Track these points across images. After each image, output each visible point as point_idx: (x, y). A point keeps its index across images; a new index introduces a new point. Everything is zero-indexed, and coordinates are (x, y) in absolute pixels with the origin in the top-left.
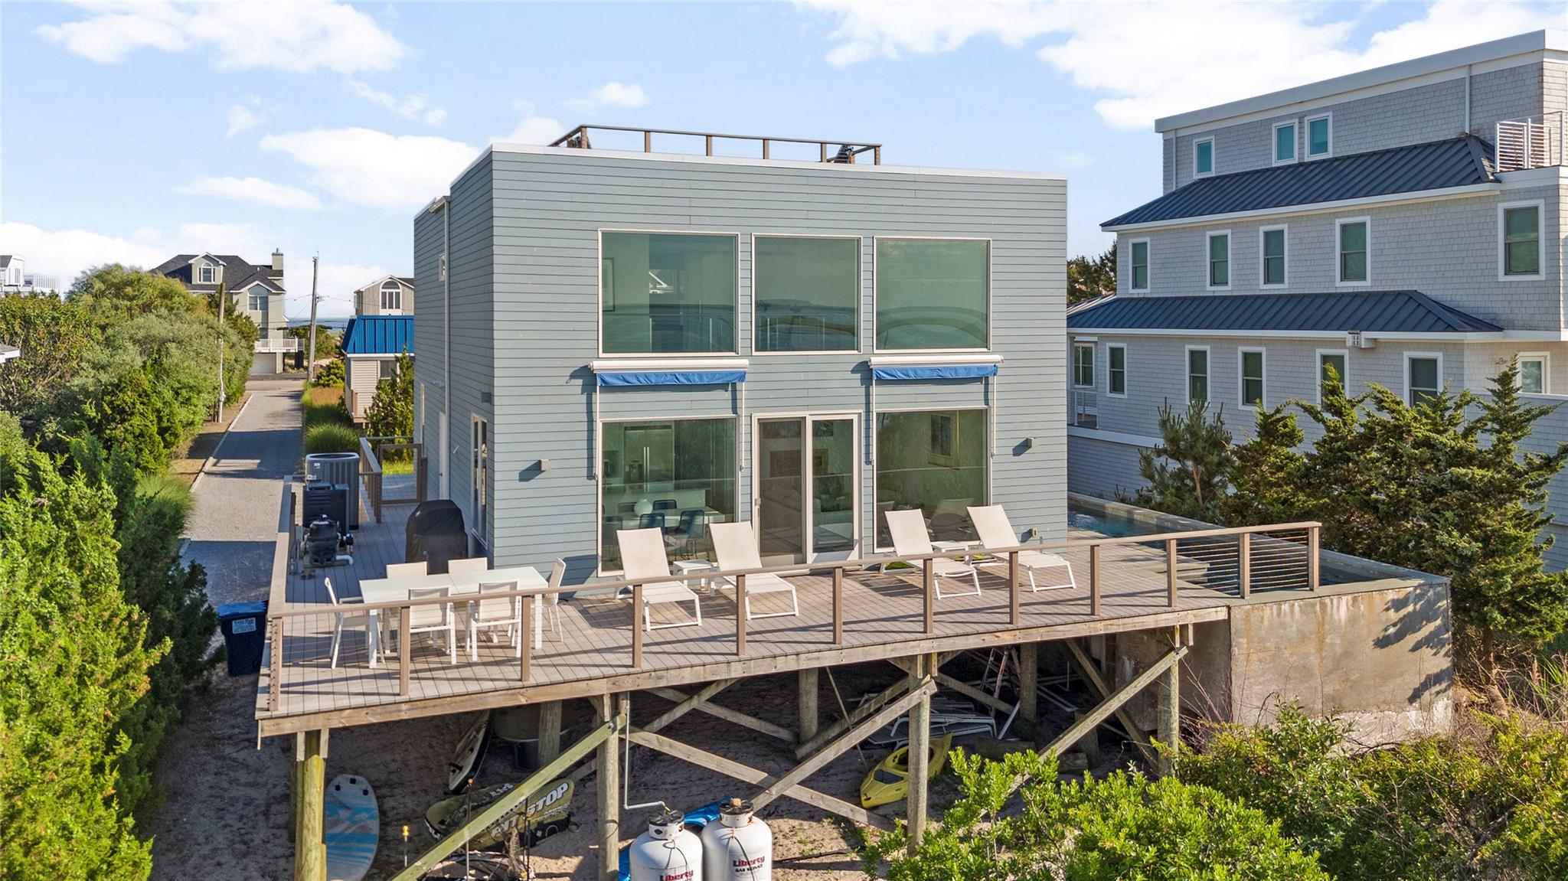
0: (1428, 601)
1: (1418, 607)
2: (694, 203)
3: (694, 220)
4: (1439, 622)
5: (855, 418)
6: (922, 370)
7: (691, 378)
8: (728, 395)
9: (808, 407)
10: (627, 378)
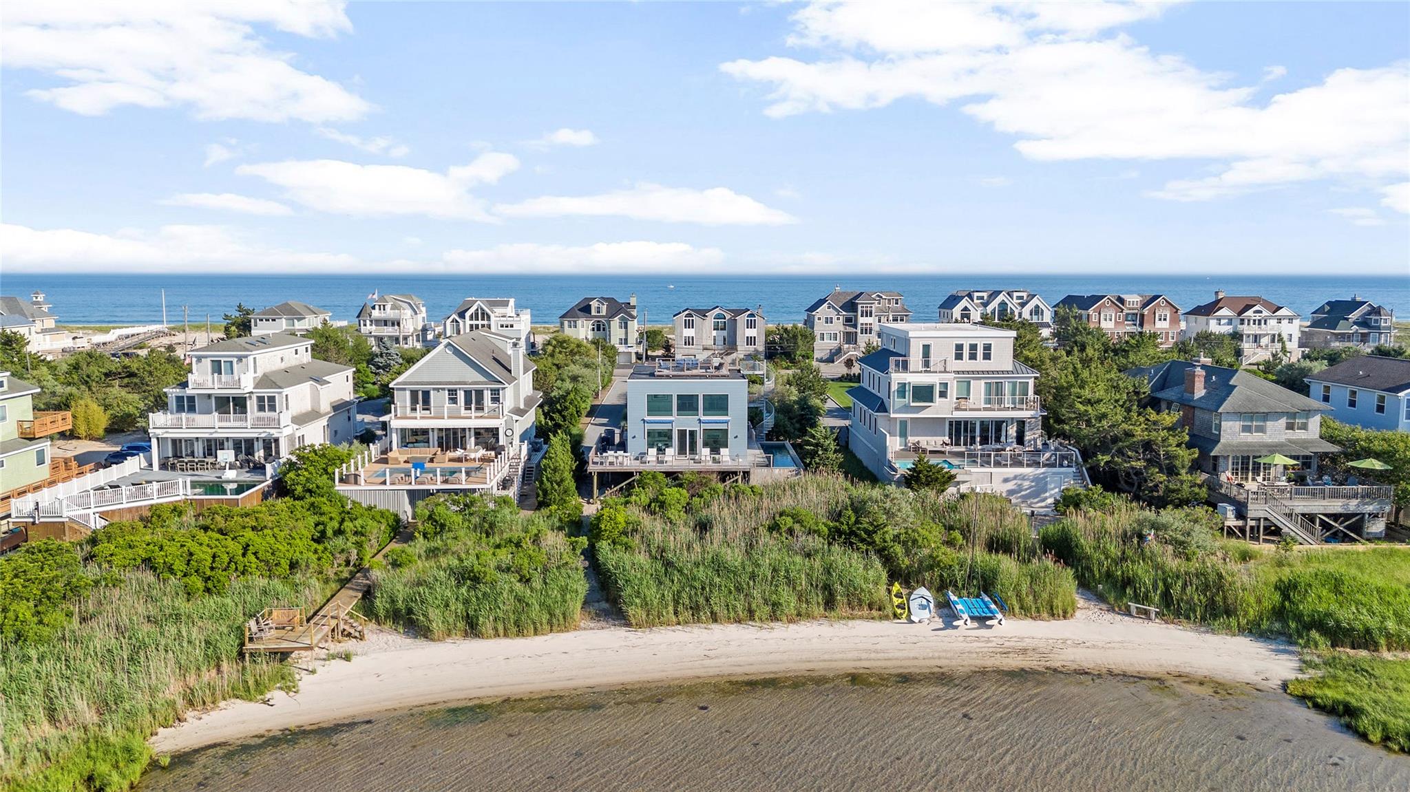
5: (698, 430)
6: (712, 421)
7: (664, 421)
8: (671, 425)
9: (687, 427)
10: (651, 421)
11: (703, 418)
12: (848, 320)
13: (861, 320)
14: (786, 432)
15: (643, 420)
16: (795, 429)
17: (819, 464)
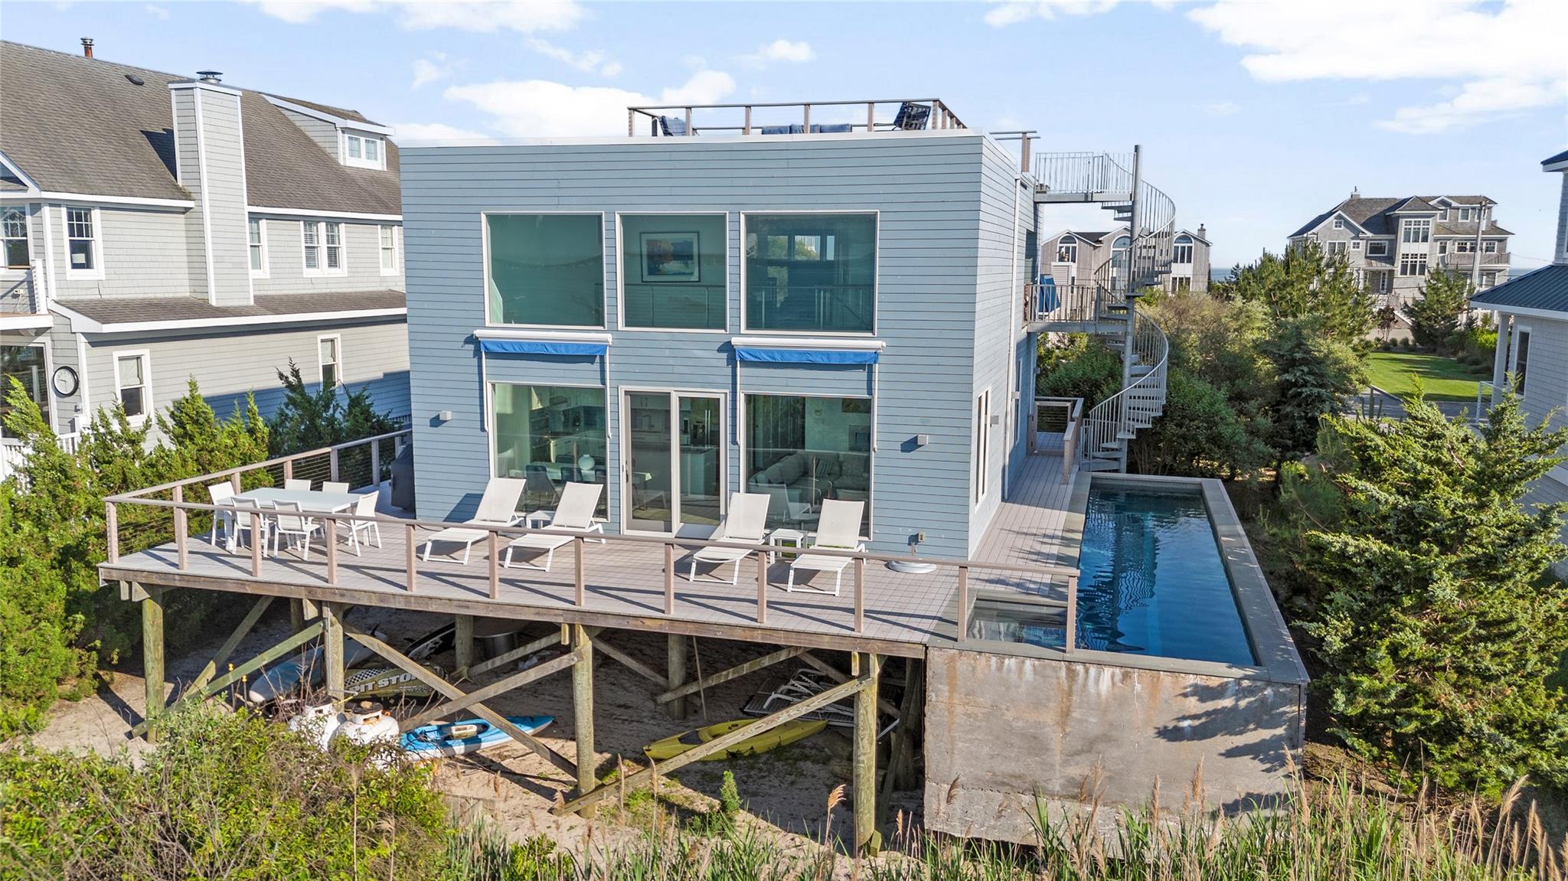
0: (1263, 701)
1: (1243, 703)
2: (563, 184)
3: (563, 201)
4: (1280, 731)
5: (722, 397)
6: (790, 353)
7: (558, 348)
8: (597, 366)
9: (672, 383)
10: (505, 346)
11: (746, 339)
12: (1375, 250)
13: (1405, 248)
14: (1216, 440)
15: (472, 340)
16: (1253, 432)
17: (1431, 667)
